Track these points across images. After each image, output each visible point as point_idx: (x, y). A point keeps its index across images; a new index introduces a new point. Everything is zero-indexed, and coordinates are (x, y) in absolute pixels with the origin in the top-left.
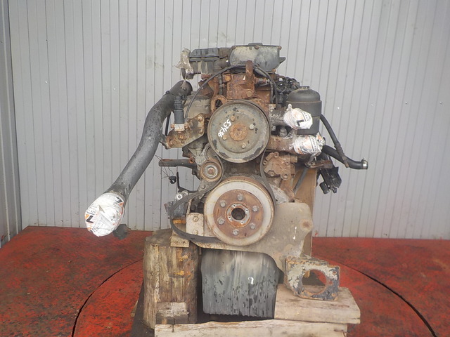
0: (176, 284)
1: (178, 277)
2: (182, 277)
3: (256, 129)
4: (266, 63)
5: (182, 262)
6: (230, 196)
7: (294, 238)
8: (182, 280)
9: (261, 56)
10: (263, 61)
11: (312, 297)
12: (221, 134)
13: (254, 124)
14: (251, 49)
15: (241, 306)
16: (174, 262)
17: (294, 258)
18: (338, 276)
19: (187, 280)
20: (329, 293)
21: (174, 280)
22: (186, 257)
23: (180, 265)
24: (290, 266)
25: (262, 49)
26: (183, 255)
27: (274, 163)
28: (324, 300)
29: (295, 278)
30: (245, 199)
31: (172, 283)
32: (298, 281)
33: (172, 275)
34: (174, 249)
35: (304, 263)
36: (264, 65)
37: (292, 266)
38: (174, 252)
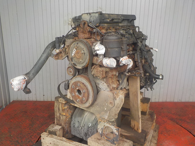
0: (61, 118)
1: (63, 115)
2: (65, 116)
3: (85, 53)
4: (94, 21)
5: (64, 110)
6: (76, 84)
7: (105, 109)
8: (64, 117)
9: (91, 18)
10: (92, 20)
11: (107, 140)
12: (73, 55)
13: (84, 51)
14: (88, 15)
15: (83, 135)
16: (61, 109)
17: (104, 119)
18: (118, 133)
19: (66, 117)
20: (114, 140)
21: (61, 116)
22: (66, 107)
23: (63, 110)
24: (99, 122)
25: (92, 15)
26: (64, 106)
27: (96, 70)
28: (111, 143)
29: (100, 128)
30: (81, 86)
31: (60, 117)
32: (102, 130)
33: (60, 114)
34: (61, 103)
35: (105, 122)
36: (93, 22)
37: (100, 122)
38: (61, 104)
